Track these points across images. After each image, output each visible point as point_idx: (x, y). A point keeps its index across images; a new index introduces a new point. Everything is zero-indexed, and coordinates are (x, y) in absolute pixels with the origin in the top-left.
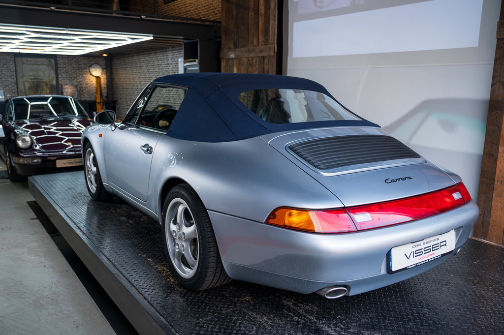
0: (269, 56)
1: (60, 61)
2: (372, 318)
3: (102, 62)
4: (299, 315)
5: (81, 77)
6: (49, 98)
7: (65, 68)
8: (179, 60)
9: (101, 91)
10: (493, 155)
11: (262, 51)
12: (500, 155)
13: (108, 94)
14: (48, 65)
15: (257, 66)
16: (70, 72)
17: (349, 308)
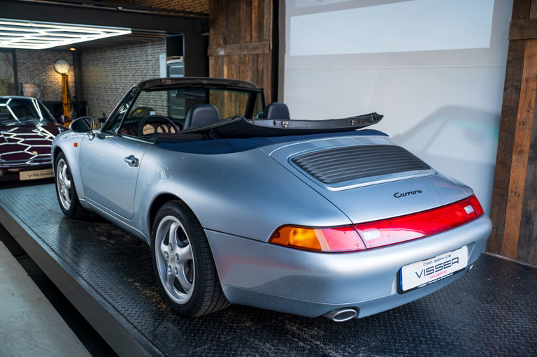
0: (264, 54)
1: (19, 56)
2: (382, 341)
3: (69, 57)
4: (304, 340)
5: (44, 74)
6: (7, 99)
7: (25, 63)
8: (161, 56)
9: (68, 91)
10: (506, 164)
11: (255, 48)
12: (513, 164)
13: (76, 93)
14: (5, 61)
15: (250, 65)
16: (31, 69)
17: (357, 331)
